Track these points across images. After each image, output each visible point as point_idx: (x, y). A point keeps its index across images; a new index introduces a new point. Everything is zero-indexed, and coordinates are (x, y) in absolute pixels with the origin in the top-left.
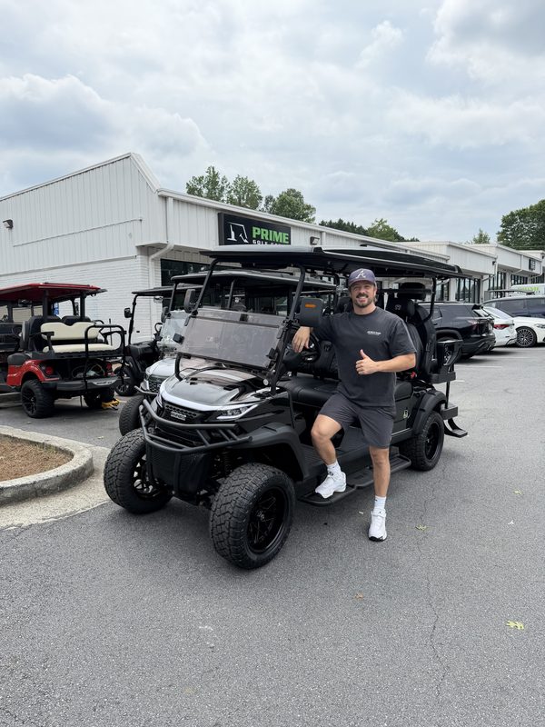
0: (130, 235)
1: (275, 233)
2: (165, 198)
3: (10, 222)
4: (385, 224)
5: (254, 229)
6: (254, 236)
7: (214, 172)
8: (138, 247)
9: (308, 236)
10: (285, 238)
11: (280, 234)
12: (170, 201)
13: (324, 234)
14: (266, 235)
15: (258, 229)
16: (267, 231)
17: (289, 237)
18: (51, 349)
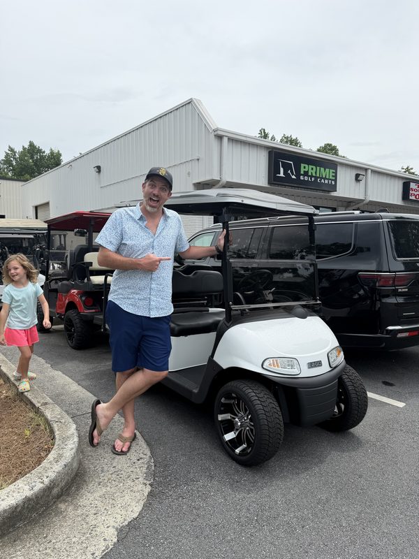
0: (189, 174)
1: (322, 169)
2: (220, 138)
3: (99, 168)
4: (411, 171)
5: (302, 165)
6: (302, 172)
7: (265, 133)
8: (194, 184)
9: (354, 172)
10: (331, 174)
11: (327, 170)
12: (225, 140)
13: (370, 171)
14: (314, 172)
15: (306, 166)
16: (314, 167)
17: (336, 173)
18: (89, 280)
